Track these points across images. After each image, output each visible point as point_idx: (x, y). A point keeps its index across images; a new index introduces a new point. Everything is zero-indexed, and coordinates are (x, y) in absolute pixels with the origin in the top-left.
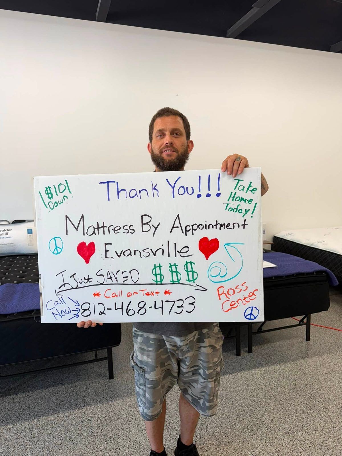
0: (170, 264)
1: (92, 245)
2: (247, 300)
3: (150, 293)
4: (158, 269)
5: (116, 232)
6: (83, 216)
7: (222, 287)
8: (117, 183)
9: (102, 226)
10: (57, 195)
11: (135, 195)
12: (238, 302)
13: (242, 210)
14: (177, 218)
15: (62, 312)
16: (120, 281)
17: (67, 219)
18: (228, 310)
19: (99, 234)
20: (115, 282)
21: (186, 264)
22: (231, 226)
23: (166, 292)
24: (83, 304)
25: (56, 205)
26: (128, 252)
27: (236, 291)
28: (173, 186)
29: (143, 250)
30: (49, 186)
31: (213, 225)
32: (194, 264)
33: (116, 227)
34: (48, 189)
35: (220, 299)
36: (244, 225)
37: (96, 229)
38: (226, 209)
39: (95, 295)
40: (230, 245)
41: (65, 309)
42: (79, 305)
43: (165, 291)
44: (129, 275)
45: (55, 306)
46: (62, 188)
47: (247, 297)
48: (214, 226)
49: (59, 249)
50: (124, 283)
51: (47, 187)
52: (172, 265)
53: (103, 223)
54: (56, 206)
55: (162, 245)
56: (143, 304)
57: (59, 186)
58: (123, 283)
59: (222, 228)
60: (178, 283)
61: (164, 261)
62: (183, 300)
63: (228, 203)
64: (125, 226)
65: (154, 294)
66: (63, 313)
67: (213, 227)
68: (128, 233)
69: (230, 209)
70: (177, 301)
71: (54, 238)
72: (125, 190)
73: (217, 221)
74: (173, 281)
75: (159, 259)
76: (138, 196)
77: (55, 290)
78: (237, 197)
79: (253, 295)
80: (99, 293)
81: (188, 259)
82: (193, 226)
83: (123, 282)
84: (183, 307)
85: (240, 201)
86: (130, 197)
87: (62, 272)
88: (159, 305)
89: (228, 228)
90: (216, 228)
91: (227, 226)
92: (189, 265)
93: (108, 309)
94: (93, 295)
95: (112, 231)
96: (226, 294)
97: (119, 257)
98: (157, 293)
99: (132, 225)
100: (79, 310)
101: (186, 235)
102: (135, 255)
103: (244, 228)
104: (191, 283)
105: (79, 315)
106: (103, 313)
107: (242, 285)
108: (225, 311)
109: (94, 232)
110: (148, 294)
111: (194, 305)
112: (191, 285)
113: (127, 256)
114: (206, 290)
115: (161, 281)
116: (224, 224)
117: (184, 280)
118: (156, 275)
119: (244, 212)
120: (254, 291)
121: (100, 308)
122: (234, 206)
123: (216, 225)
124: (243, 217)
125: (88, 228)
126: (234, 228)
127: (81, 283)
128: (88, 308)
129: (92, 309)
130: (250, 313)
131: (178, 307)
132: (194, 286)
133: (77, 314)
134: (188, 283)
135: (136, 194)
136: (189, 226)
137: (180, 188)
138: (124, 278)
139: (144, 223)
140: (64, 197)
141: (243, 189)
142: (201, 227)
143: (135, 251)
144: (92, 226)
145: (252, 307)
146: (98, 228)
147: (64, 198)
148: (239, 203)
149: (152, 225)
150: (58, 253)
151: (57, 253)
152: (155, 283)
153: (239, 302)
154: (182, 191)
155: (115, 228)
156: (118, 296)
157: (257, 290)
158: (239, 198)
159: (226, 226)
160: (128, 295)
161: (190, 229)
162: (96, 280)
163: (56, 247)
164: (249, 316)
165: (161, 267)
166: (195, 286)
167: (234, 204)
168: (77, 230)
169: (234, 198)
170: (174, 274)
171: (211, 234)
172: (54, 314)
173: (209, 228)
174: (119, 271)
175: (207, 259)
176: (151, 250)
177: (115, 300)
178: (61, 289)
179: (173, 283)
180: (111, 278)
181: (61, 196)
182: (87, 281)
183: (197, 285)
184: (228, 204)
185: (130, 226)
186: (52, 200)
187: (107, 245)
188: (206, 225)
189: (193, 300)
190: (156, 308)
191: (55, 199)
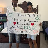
3: (23, 30)
6: (15, 18)
8: (20, 14)
18: (34, 33)
20: (18, 28)
21: (29, 26)
75: (25, 25)
86: (22, 16)
93: (17, 32)
94: (15, 29)
105: (13, 32)
115: (25, 28)
126: (36, 22)
131: (27, 32)
134: (29, 29)
136: (30, 21)
137: (29, 16)
139: (23, 20)
143: (22, 24)
145: (38, 33)
146: (17, 20)
150: (10, 23)
167: (37, 19)
171: (33, 23)
175: (32, 26)
178: (10, 28)
181: (12, 15)
191: (11, 15)
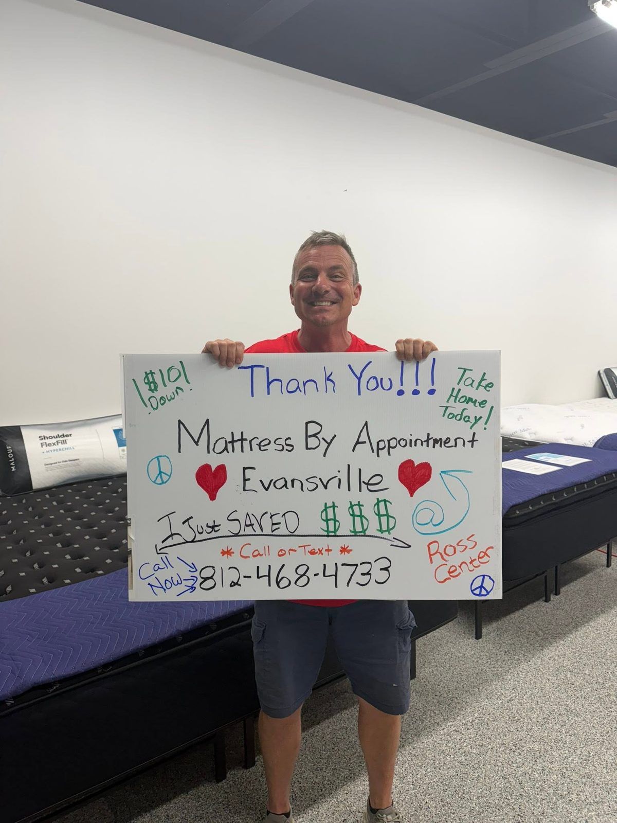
0: (351, 502)
1: (222, 469)
2: (475, 563)
3: (316, 552)
4: (330, 511)
5: (263, 448)
6: (207, 422)
7: (435, 542)
8: (268, 368)
9: (240, 438)
10: (165, 386)
11: (296, 390)
12: (460, 567)
13: (469, 418)
14: (363, 428)
15: (167, 582)
16: (267, 530)
17: (181, 426)
18: (445, 580)
19: (233, 451)
20: (259, 531)
21: (378, 504)
22: (452, 443)
23: (344, 550)
24: (202, 569)
25: (162, 402)
26: (282, 482)
27: (459, 549)
28: (359, 376)
29: (307, 480)
30: (151, 371)
31: (423, 441)
32: (391, 503)
33: (263, 440)
34: (150, 376)
35: (432, 562)
36: (473, 441)
37: (230, 442)
38: (444, 416)
39: (223, 553)
40: (449, 473)
41: (172, 578)
42: (197, 570)
43: (342, 547)
44: (282, 520)
45: (155, 572)
46: (174, 374)
47: (475, 560)
48: (425, 441)
49: (166, 475)
50: (274, 533)
51: (148, 373)
52: (353, 504)
53: (242, 433)
54: (162, 404)
55: (339, 471)
56: (304, 568)
57: (168, 371)
58: (272, 534)
59: (437, 446)
60: (362, 534)
61: (342, 497)
62: (370, 563)
63: (448, 406)
64: (277, 439)
65: (323, 551)
66: (169, 585)
67: (422, 444)
68: (282, 450)
69: (451, 416)
70: (361, 564)
71: (157, 458)
72: (280, 380)
73: (428, 434)
74: (355, 531)
75: (333, 494)
76: (301, 391)
77: (156, 545)
78: (462, 397)
79: (486, 556)
80: (231, 549)
81: (381, 495)
82: (390, 442)
83: (272, 532)
84: (370, 574)
85: (467, 403)
86: (288, 391)
87: (169, 515)
88: (330, 570)
89: (447, 445)
90: (428, 446)
91: (445, 443)
92: (382, 504)
93: (245, 577)
94: (221, 553)
95: (255, 447)
96: (441, 554)
97: (267, 489)
98: (328, 550)
99: (290, 438)
100: (195, 579)
101: (378, 456)
102: (293, 486)
103: (472, 446)
104: (385, 535)
105: (195, 588)
106: (237, 584)
107: (468, 539)
108: (439, 582)
109: (226, 448)
110: (312, 553)
111: (388, 571)
112: (385, 539)
113: (280, 489)
114: (410, 546)
115: (335, 531)
116: (441, 439)
117: (373, 529)
118: (327, 520)
119: (473, 421)
120: (487, 550)
121: (232, 576)
122: (457, 411)
123: (427, 441)
124: (471, 428)
125: (217, 441)
126: (456, 446)
127: (202, 533)
128: (212, 575)
129: (217, 577)
130: (480, 585)
131: (363, 574)
132: (389, 540)
133: (192, 585)
134: (379, 534)
135: (298, 387)
136: (383, 441)
137: (369, 379)
138: (273, 524)
139: (309, 434)
140: (178, 390)
141: (471, 385)
142: (403, 443)
143: (293, 481)
144: (223, 438)
145: (484, 576)
146: (233, 442)
147: (176, 391)
148: (465, 405)
149: (323, 439)
150: (163, 483)
151: (161, 482)
152: (326, 534)
153: (462, 567)
154: (373, 384)
155: (261, 442)
156: (262, 555)
157: (492, 548)
158: (464, 398)
159: (443, 443)
160: (280, 553)
161: (385, 447)
162: (226, 528)
163: (160, 472)
164: (479, 590)
165: (335, 508)
166: (391, 540)
167: (457, 408)
168: (197, 445)
169: (456, 397)
170: (358, 519)
171: (419, 455)
172: (151, 586)
173: (415, 445)
174: (266, 513)
175: (412, 495)
176: (320, 479)
177: (258, 561)
178: (166, 544)
179: (355, 534)
180: (252, 525)
181: (171, 387)
182: (210, 530)
183: (394, 538)
184: (447, 408)
185: (286, 440)
186: (155, 394)
187: (246, 471)
188: (411, 440)
189: (386, 564)
190: (326, 575)
191: (162, 391)
